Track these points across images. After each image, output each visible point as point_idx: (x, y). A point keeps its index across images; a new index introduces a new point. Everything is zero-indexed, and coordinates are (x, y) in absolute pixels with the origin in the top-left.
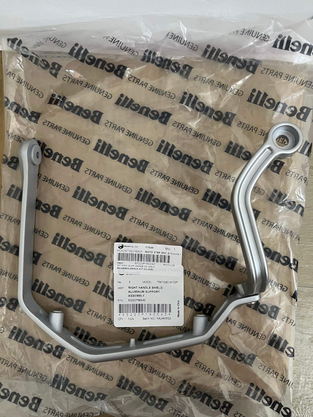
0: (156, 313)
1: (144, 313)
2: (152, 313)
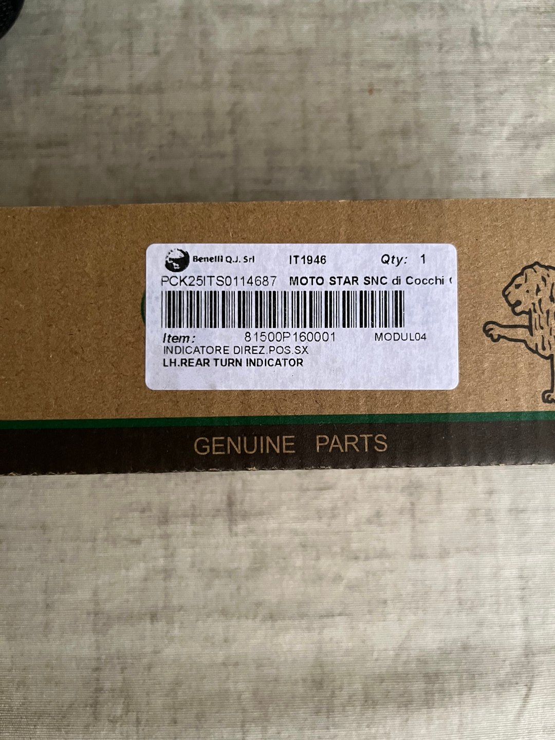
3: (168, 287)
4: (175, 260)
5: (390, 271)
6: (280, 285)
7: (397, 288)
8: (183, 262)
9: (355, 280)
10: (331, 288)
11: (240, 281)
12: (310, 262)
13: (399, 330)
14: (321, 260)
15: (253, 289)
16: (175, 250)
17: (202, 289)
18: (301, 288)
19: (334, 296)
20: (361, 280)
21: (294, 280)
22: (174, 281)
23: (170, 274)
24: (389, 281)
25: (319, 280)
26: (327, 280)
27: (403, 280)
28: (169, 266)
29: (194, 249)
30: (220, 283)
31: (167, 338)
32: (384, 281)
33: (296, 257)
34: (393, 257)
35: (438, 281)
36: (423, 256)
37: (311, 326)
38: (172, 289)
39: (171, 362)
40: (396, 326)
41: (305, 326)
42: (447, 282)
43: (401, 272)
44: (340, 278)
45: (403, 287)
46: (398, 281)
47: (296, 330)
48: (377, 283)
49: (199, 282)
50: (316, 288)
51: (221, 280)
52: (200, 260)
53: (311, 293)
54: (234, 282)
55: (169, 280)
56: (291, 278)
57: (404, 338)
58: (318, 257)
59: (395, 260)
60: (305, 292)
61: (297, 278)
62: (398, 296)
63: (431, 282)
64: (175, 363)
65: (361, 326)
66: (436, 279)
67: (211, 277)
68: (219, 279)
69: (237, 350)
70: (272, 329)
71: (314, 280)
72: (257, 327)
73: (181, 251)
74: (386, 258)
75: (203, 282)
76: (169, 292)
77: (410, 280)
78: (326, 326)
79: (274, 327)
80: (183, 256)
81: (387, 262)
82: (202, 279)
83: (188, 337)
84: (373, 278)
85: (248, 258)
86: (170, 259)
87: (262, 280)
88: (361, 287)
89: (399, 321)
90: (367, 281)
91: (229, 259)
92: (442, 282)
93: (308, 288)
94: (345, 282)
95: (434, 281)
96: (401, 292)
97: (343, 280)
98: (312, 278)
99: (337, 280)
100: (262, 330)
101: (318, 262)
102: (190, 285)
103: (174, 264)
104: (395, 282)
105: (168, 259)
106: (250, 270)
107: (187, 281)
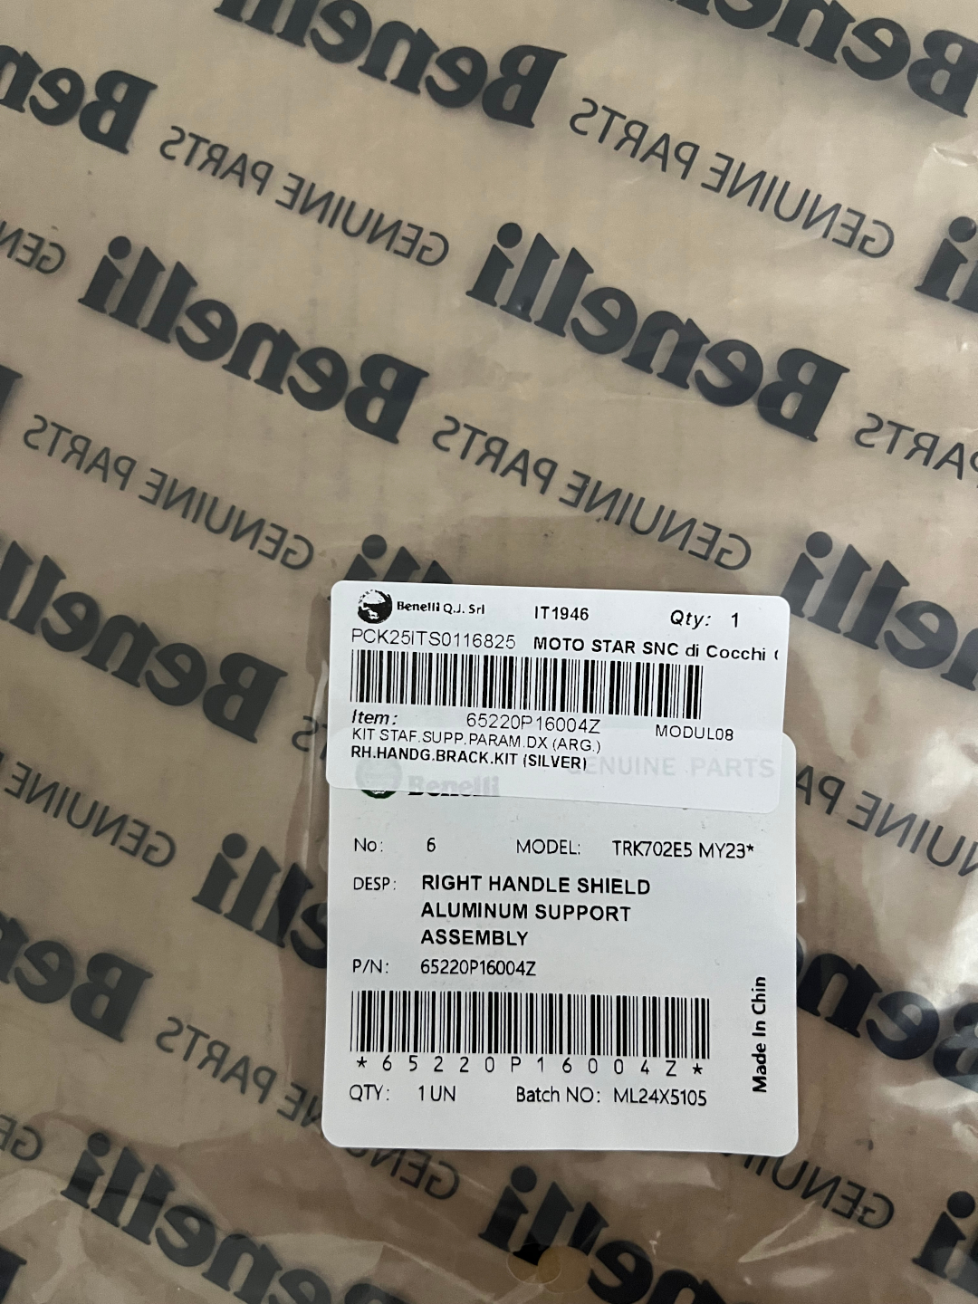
0: (606, 1061)
1: (522, 1055)
2: (580, 1061)
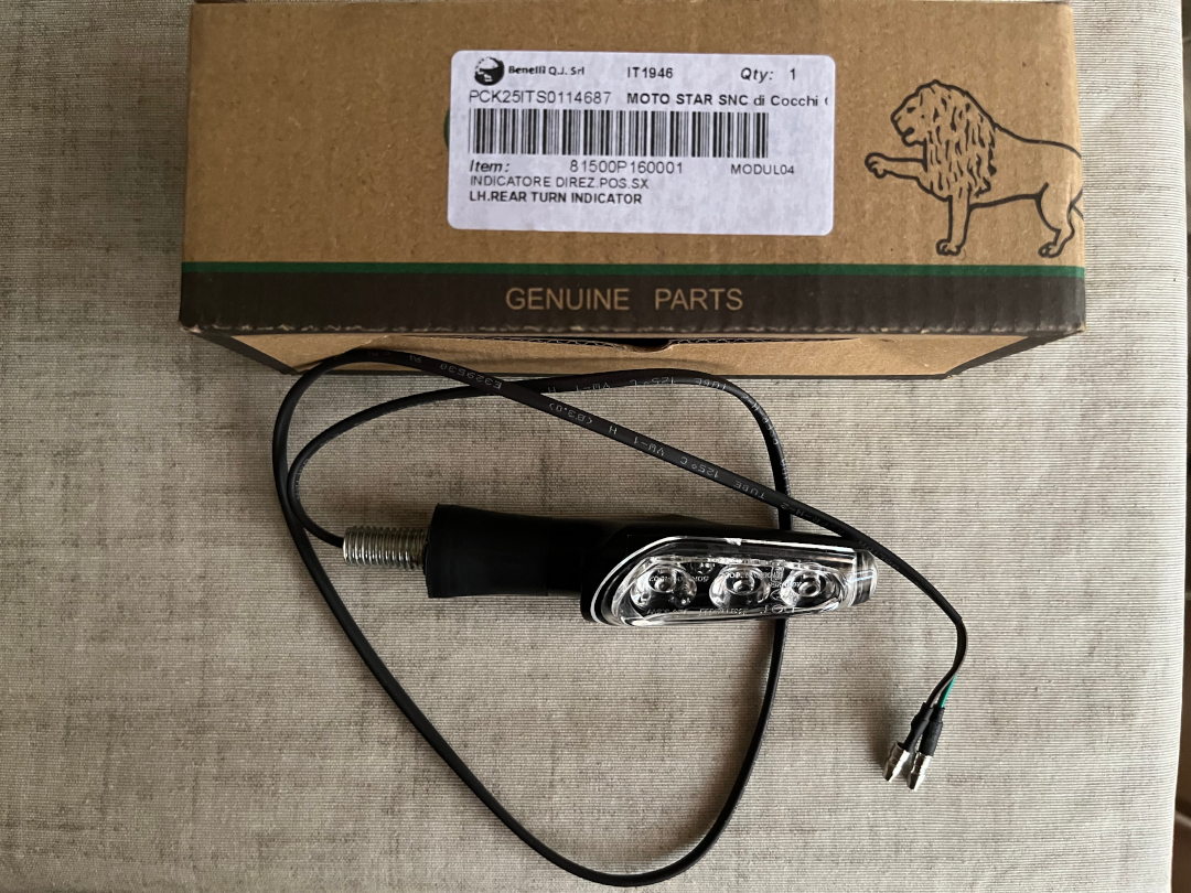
3: (478, 104)
4: (487, 71)
5: (752, 89)
6: (615, 104)
7: (760, 109)
8: (497, 73)
9: (709, 98)
10: (678, 108)
11: (566, 97)
12: (653, 75)
13: (761, 161)
14: (667, 73)
15: (582, 107)
16: (487, 58)
17: (519, 107)
18: (641, 107)
19: (682, 118)
20: (716, 99)
21: (633, 98)
22: (485, 96)
23: (481, 87)
24: (749, 100)
25: (664, 98)
26: (674, 98)
27: (768, 101)
28: (479, 79)
29: (510, 58)
30: (542, 99)
31: (475, 166)
32: (744, 100)
33: (636, 69)
34: (756, 72)
35: (811, 102)
36: (793, 71)
37: (652, 154)
38: (481, 106)
39: (479, 196)
40: (758, 156)
41: (645, 154)
42: (821, 102)
43: (764, 89)
44: (689, 95)
45: (767, 108)
46: (762, 101)
47: (633, 158)
48: (735, 103)
49: (516, 98)
50: (660, 107)
51: (544, 96)
52: (517, 71)
53: (653, 113)
54: (558, 98)
55: (479, 95)
56: (629, 95)
57: (767, 170)
58: (662, 70)
59: (758, 76)
60: (646, 113)
61: (636, 95)
62: (761, 119)
63: (802, 102)
64: (484, 196)
65: (714, 155)
66: (809, 100)
67: (530, 92)
68: (541, 94)
69: (560, 182)
70: (604, 157)
71: (658, 98)
72: (585, 153)
73: (495, 60)
74: (747, 73)
75: (521, 98)
76: (479, 110)
77: (775, 100)
78: (671, 155)
79: (607, 154)
80: (496, 66)
81: (748, 77)
82: (520, 94)
83: (501, 165)
84: (730, 97)
85: (576, 69)
86: (481, 70)
87: (593, 96)
88: (715, 107)
89: (761, 150)
90: (723, 100)
91: (552, 71)
92: (816, 102)
93: (650, 108)
94: (696, 101)
95: (806, 102)
96: (764, 114)
97: (693, 99)
98: (655, 95)
99: (686, 98)
100: (593, 157)
101: (663, 75)
102: (504, 101)
103: (486, 76)
104: (758, 102)
105: (478, 70)
106: (579, 84)
107: (502, 96)
